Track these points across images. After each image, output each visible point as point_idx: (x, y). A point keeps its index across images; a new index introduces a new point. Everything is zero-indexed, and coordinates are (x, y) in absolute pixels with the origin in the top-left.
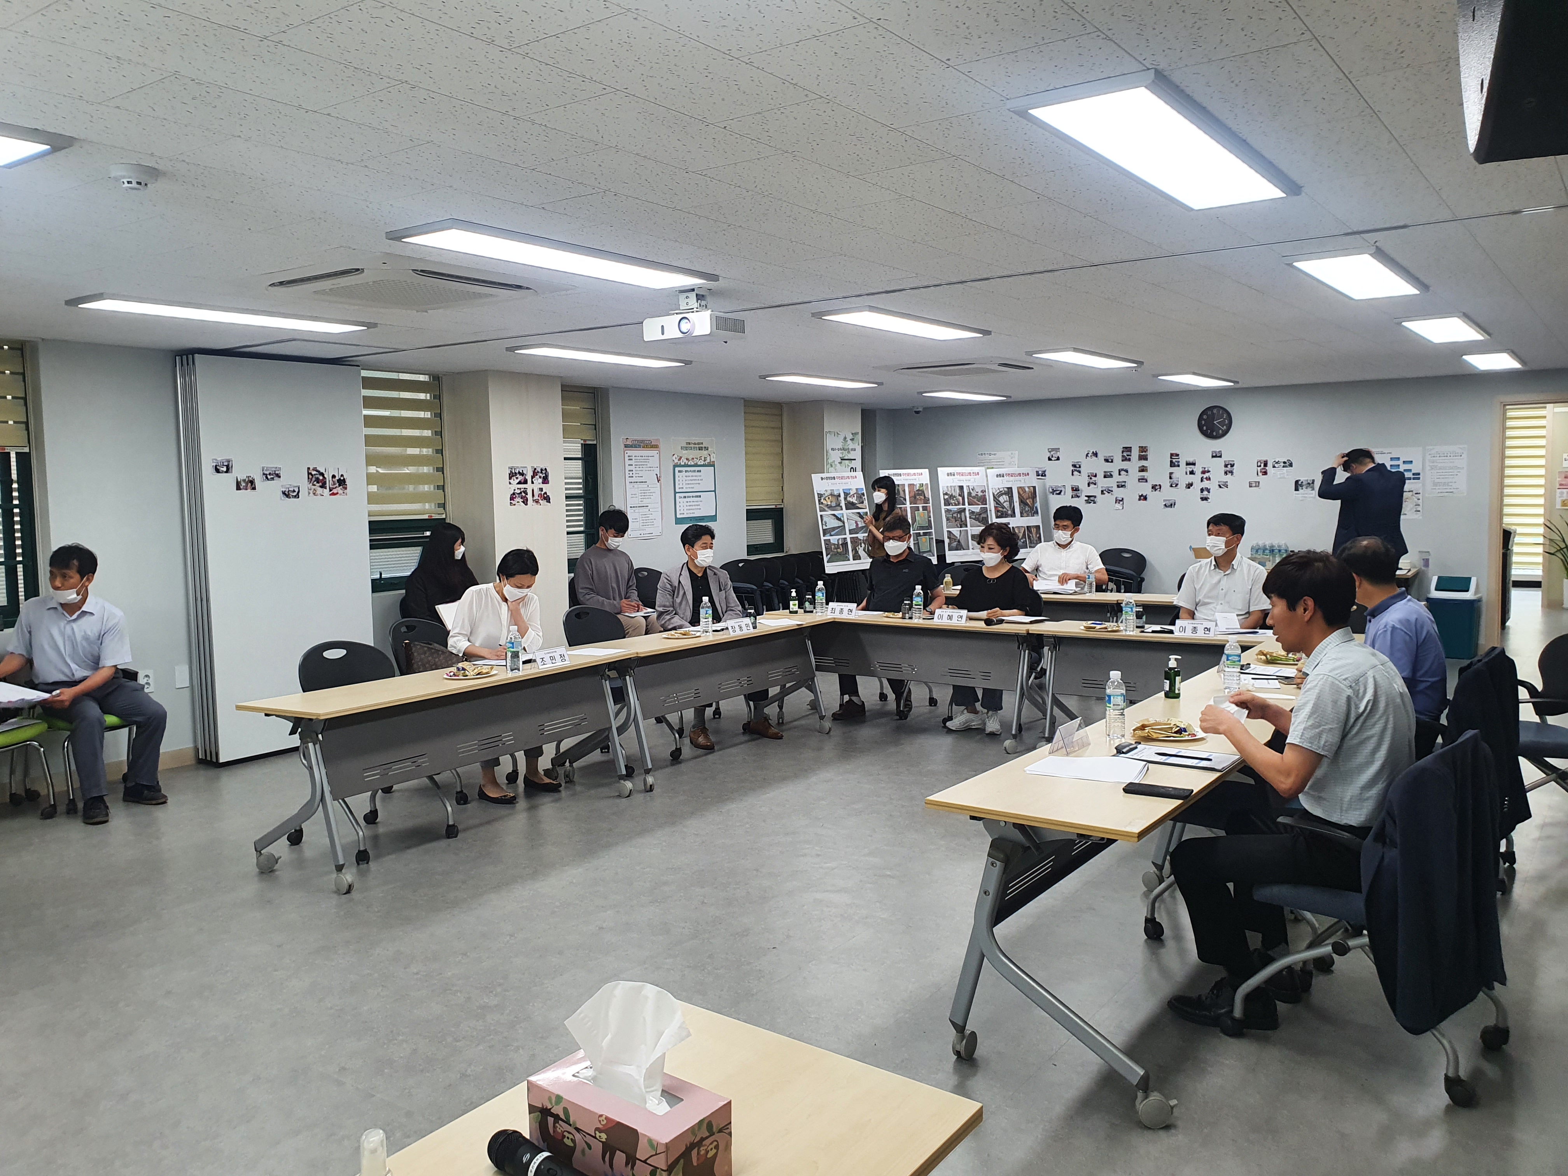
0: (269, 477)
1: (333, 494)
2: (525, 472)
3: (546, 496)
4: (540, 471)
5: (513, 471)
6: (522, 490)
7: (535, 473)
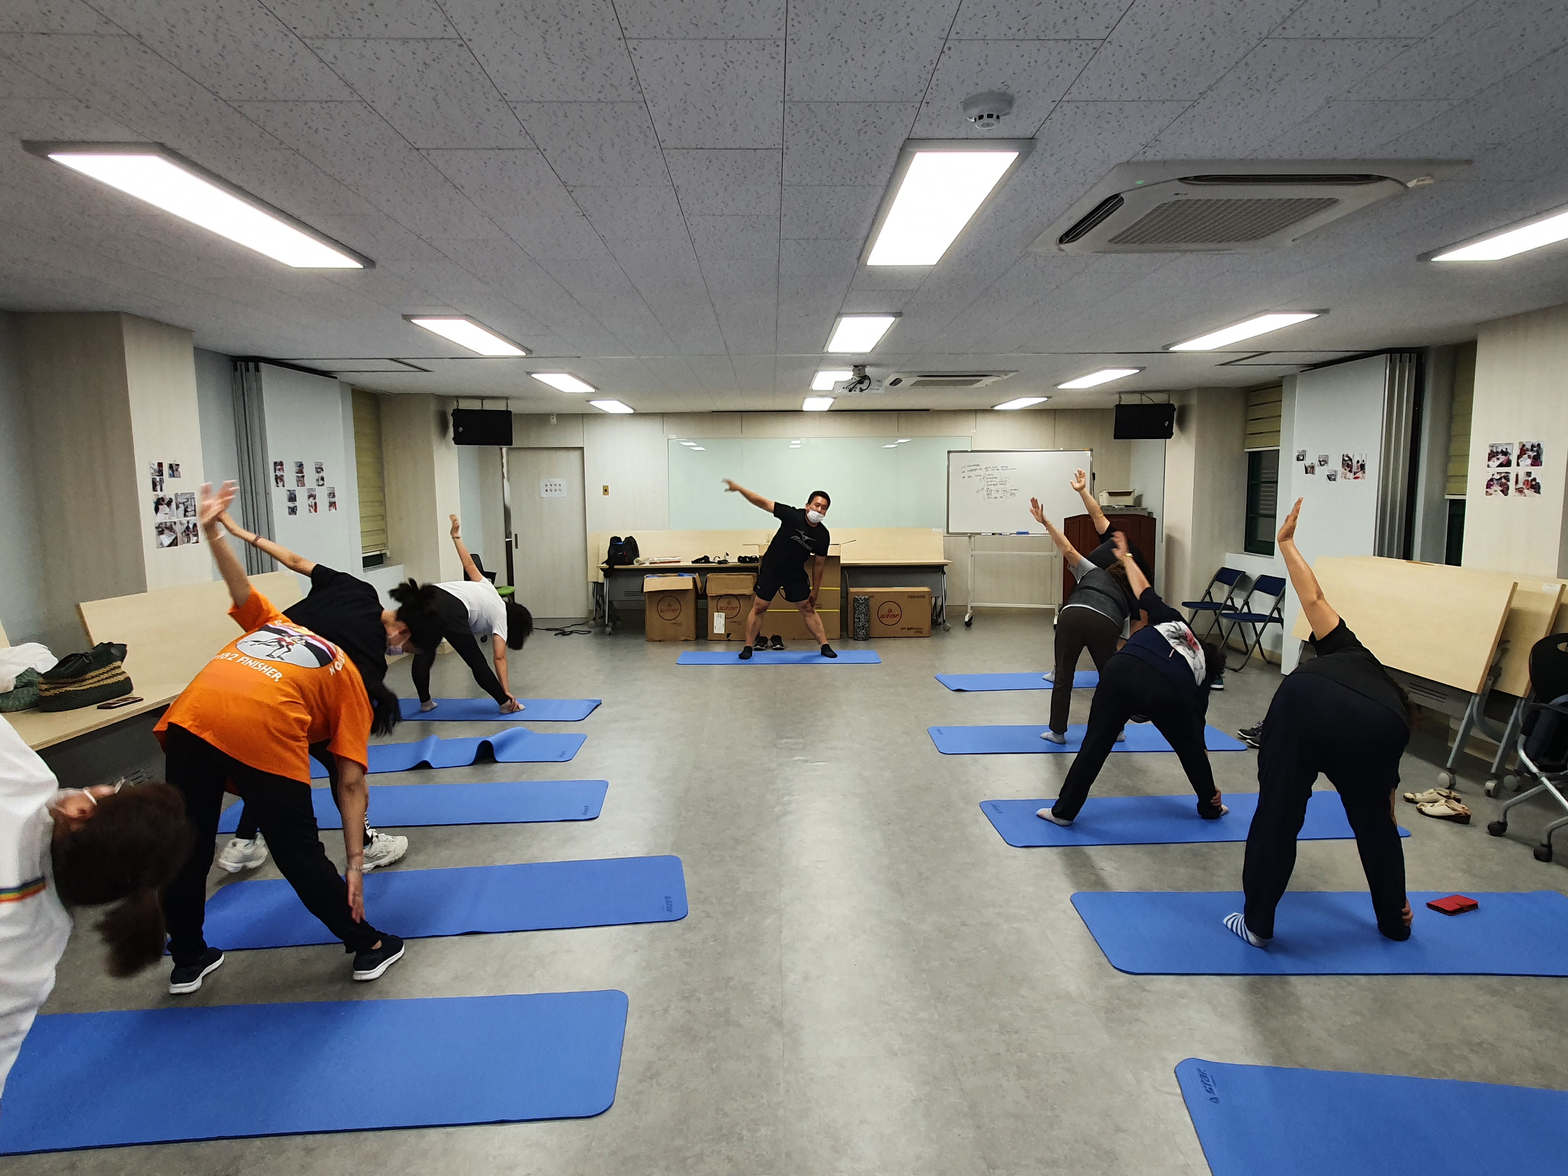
2: (1509, 451)
3: (1534, 483)
4: (1530, 448)
5: (1495, 451)
6: (1503, 475)
7: (1523, 451)
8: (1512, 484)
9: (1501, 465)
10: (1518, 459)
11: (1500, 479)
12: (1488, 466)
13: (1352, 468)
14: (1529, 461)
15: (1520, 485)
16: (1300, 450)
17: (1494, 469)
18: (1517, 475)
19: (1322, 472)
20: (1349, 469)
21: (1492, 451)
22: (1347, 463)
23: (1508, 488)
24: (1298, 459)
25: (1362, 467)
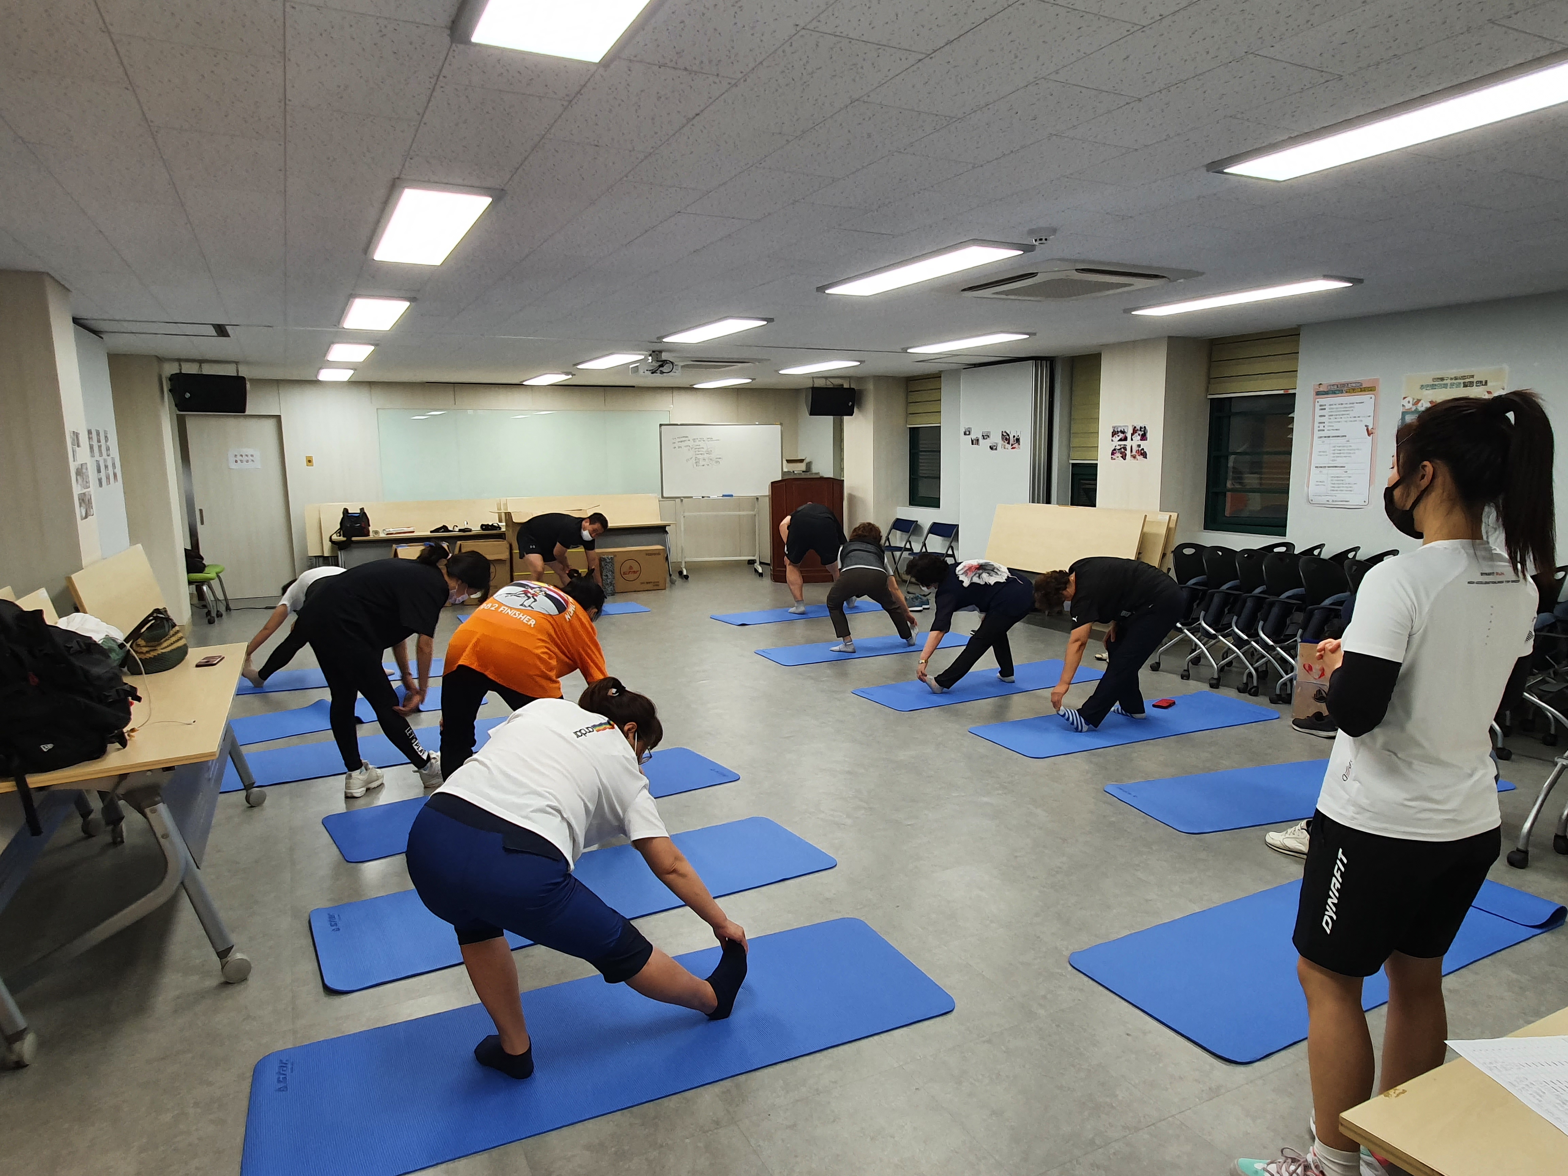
0: (985, 437)
1: (1013, 448)
2: (1126, 430)
3: (1143, 452)
4: (1139, 429)
5: (1116, 430)
6: (1122, 446)
7: (1135, 431)
8: (1128, 452)
9: (1120, 440)
10: (1132, 435)
11: (1121, 449)
12: (1112, 441)
13: (1009, 441)
14: (1139, 438)
15: (1134, 453)
16: (967, 427)
17: (1116, 443)
18: (1131, 447)
19: (985, 444)
20: (1007, 442)
21: (1114, 430)
22: (1006, 438)
23: (1126, 455)
24: (965, 434)
25: (1018, 440)
